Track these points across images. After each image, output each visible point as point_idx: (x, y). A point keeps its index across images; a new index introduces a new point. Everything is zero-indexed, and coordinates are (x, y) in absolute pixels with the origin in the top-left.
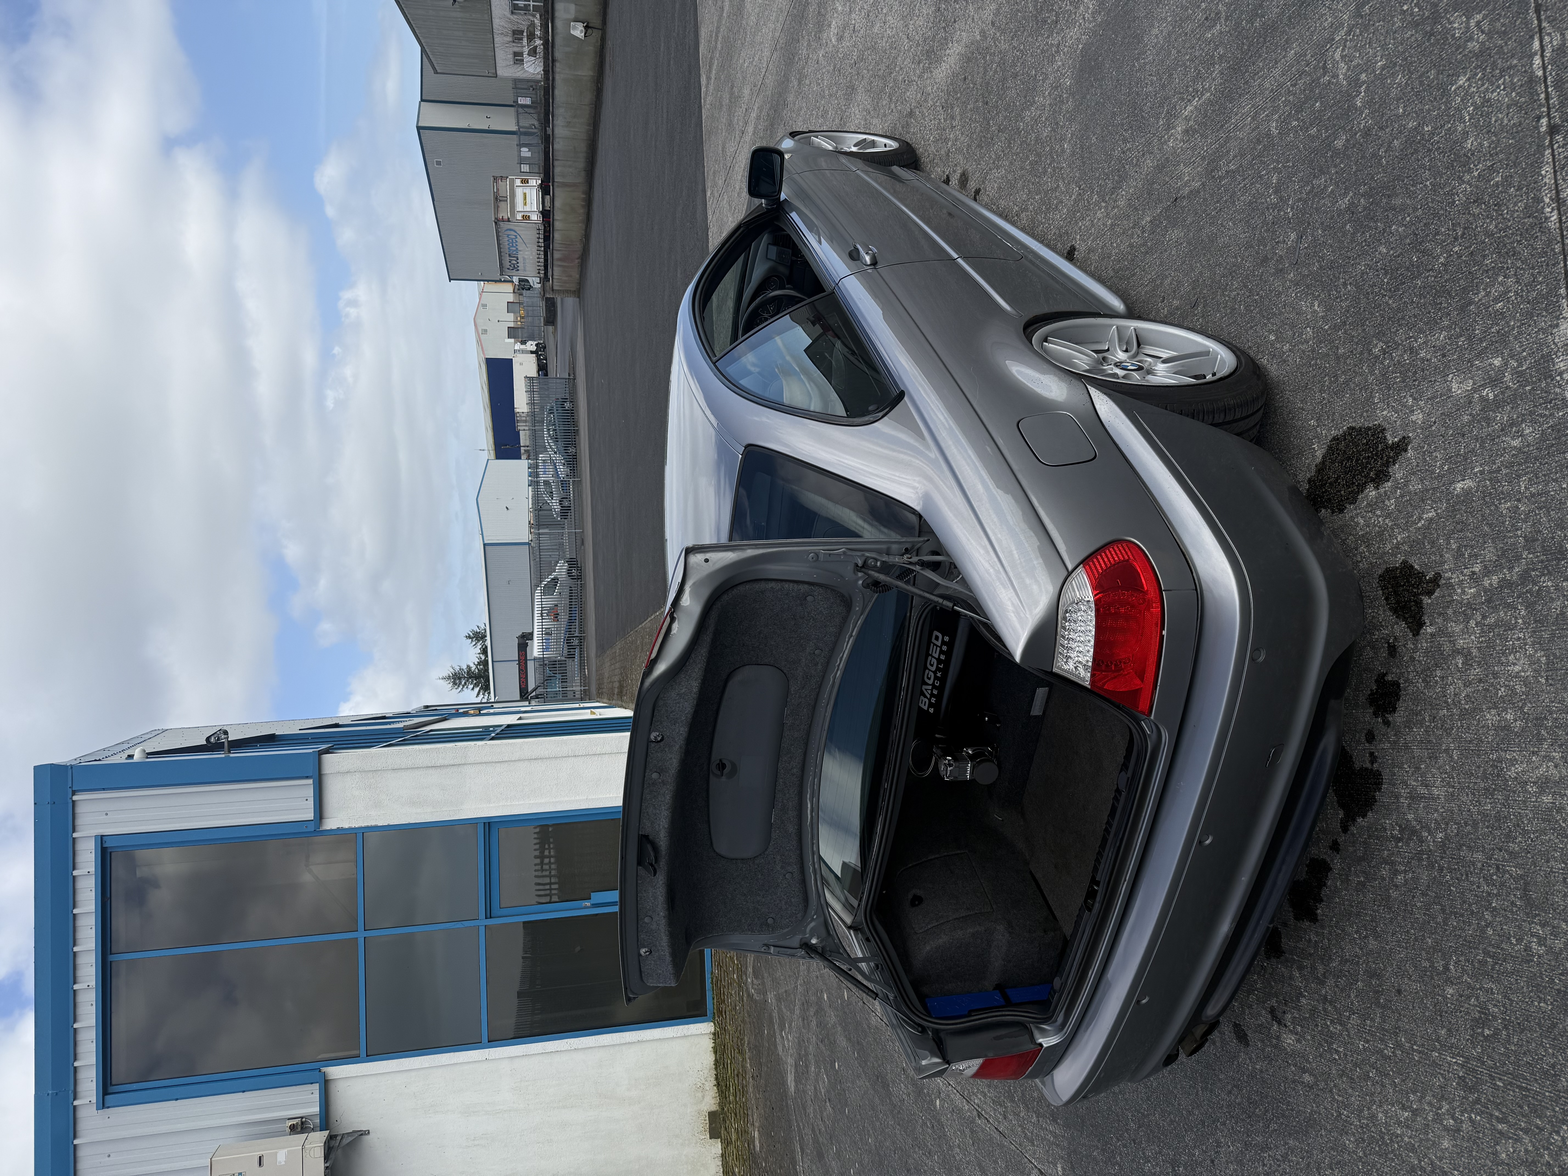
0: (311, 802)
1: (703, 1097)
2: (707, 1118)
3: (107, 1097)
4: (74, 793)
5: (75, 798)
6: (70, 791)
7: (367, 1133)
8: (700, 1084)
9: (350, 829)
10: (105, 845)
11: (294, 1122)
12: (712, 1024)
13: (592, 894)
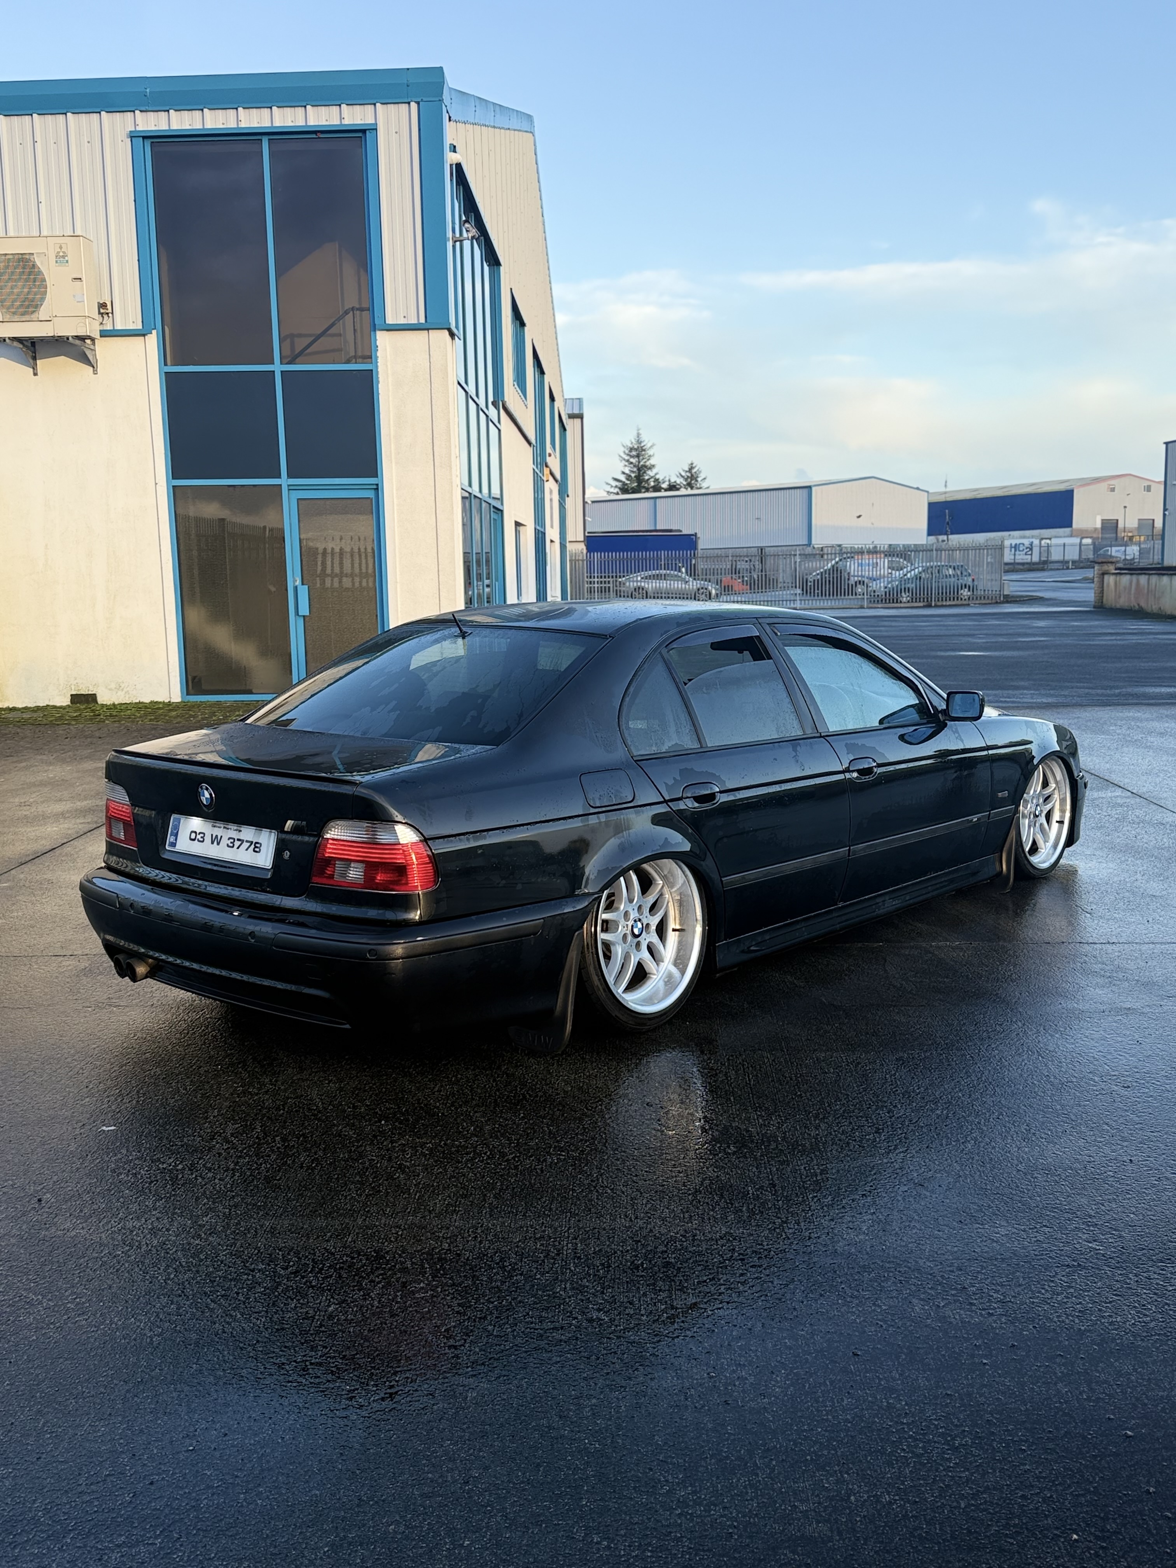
0: (402, 321)
1: (110, 690)
2: (90, 693)
3: (141, 139)
4: (418, 103)
5: (413, 105)
6: (419, 100)
7: (95, 372)
8: (123, 686)
9: (377, 357)
10: (367, 132)
11: (109, 307)
12: (179, 700)
13: (306, 587)
